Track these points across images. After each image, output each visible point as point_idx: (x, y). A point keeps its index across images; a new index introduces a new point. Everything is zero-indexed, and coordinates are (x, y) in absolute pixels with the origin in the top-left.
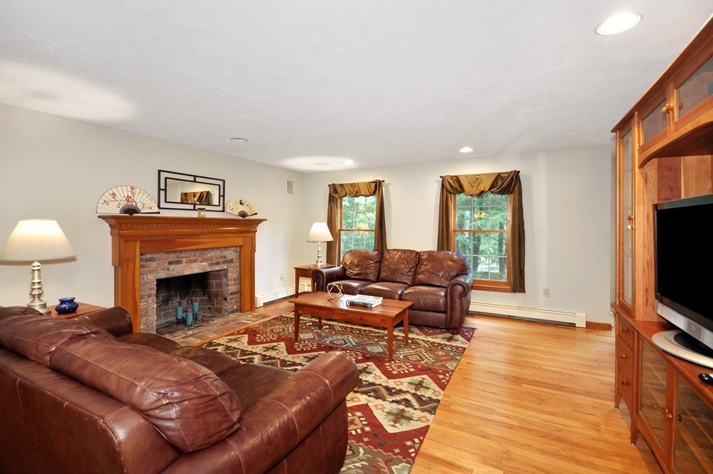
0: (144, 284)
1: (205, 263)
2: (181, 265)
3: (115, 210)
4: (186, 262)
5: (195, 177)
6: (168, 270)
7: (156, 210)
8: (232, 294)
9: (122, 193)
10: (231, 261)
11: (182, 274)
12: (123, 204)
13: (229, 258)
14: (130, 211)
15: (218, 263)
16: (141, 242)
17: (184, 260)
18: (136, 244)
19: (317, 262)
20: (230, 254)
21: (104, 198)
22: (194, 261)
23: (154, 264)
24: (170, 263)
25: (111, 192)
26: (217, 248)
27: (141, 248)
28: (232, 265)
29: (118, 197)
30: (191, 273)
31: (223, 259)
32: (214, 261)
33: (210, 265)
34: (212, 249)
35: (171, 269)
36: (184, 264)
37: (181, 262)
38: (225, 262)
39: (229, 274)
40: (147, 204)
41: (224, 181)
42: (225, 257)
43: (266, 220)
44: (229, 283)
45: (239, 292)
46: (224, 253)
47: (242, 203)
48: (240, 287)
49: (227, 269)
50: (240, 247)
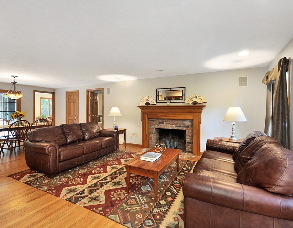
0: (151, 129)
1: (174, 125)
2: (163, 125)
3: (143, 104)
4: (166, 124)
5: (170, 88)
6: (159, 125)
7: (155, 103)
8: (188, 143)
9: (146, 98)
10: (188, 127)
11: (164, 128)
12: (146, 102)
13: (187, 125)
14: (148, 104)
15: (180, 126)
16: (148, 114)
17: (165, 123)
18: (146, 115)
20: (187, 123)
21: (142, 101)
22: (169, 124)
23: (154, 122)
24: (159, 123)
25: (143, 99)
26: (180, 120)
27: (148, 116)
28: (188, 128)
29: (145, 100)
30: (168, 128)
31: (183, 125)
32: (178, 125)
33: (176, 126)
34: (178, 120)
35: (160, 125)
36: (164, 124)
37: (163, 123)
38: (184, 126)
39: (187, 133)
40: (152, 102)
42: (184, 124)
43: (205, 106)
44: (187, 137)
45: (192, 143)
46: (184, 122)
47: (196, 97)
48: (192, 141)
49: (185, 130)
50: (192, 120)
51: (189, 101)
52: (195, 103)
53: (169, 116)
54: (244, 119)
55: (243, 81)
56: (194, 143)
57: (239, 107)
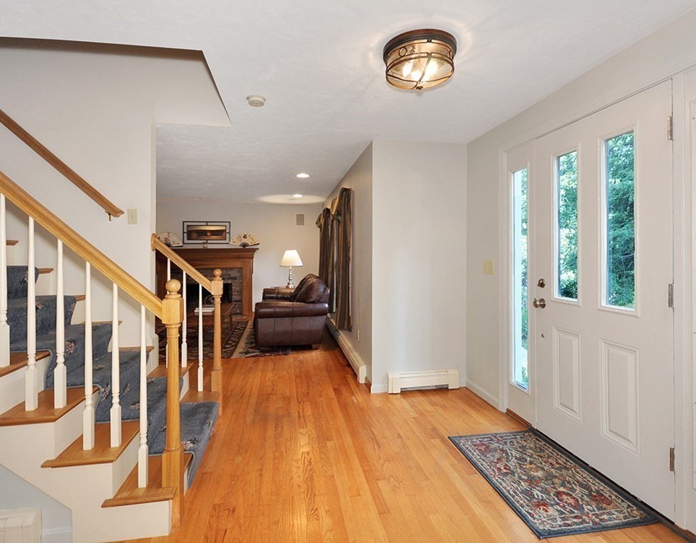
5: (207, 222)
7: (181, 244)
8: (235, 301)
10: (235, 278)
13: (233, 275)
19: (289, 284)
20: (234, 273)
26: (223, 269)
28: (236, 281)
38: (229, 279)
39: (233, 287)
40: (176, 242)
41: (230, 222)
42: (229, 275)
43: (258, 249)
44: (233, 293)
45: (241, 301)
46: (229, 273)
47: (245, 237)
48: (242, 298)
49: (231, 284)
50: (241, 268)
51: (234, 242)
52: (245, 245)
53: (207, 265)
54: (300, 263)
55: (300, 219)
56: (243, 301)
57: (295, 251)
